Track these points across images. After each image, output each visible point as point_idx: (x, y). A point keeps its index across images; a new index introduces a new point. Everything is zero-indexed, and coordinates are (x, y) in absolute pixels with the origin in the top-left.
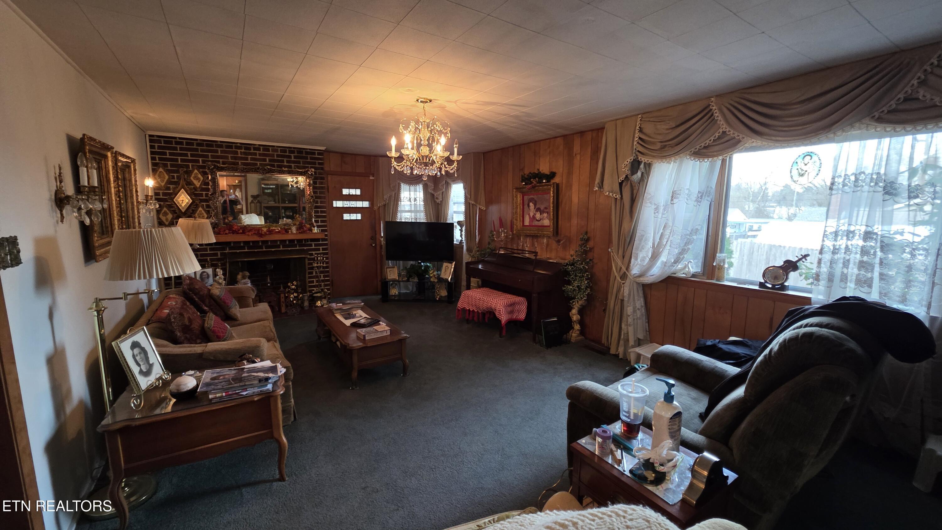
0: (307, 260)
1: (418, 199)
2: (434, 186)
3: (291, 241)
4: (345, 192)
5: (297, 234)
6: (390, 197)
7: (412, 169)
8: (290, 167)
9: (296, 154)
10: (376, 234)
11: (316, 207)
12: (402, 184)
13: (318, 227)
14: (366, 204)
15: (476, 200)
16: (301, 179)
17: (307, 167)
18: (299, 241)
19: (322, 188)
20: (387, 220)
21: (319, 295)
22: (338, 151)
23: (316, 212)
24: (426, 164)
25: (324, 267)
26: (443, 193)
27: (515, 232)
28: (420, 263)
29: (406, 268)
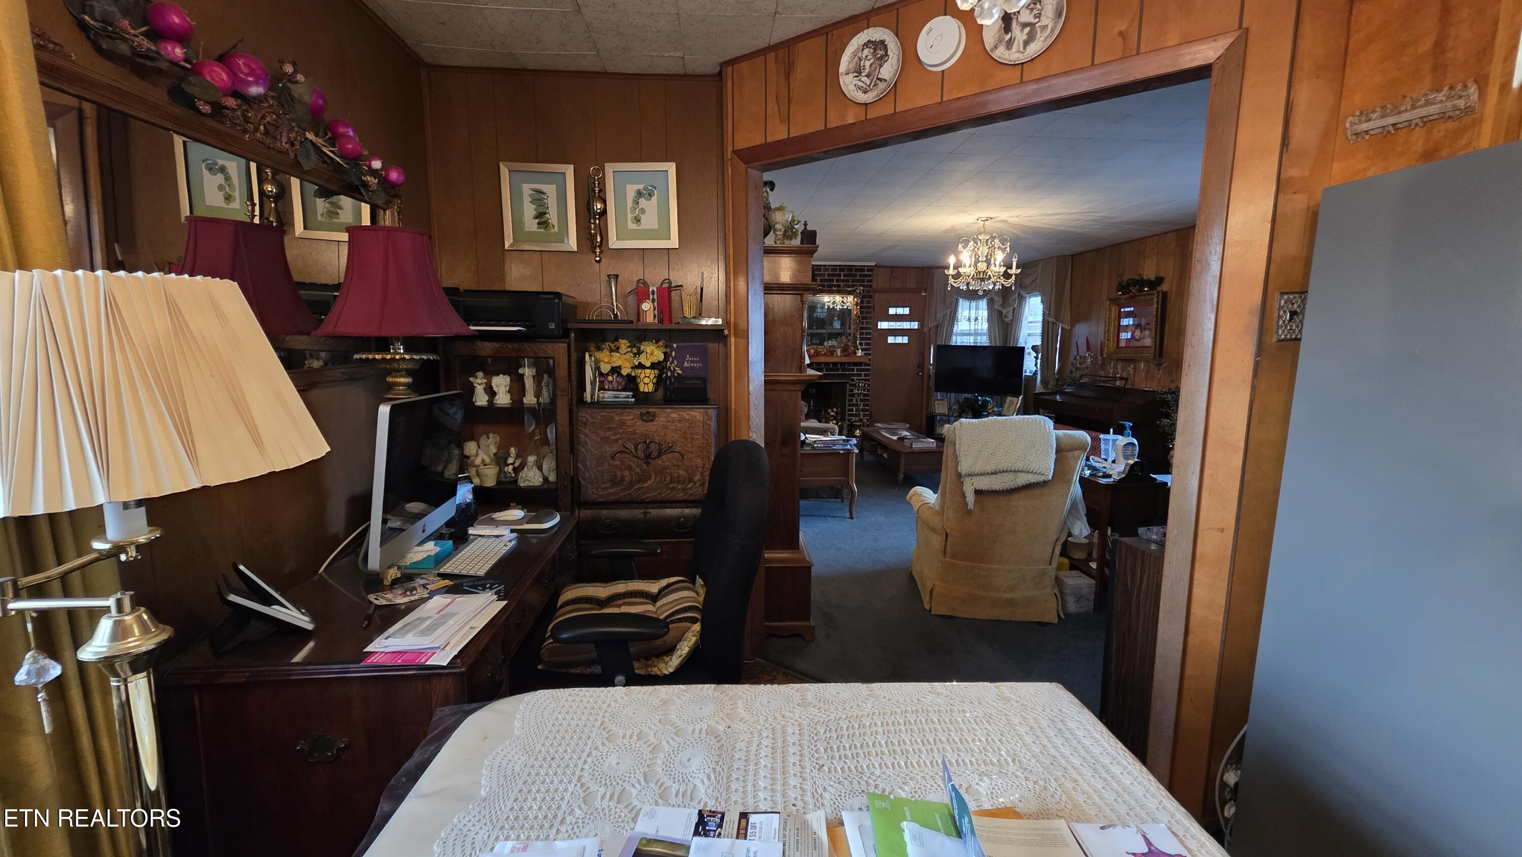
0: (848, 386)
1: (980, 318)
2: (1003, 301)
3: (835, 364)
4: (892, 311)
5: (841, 356)
6: (945, 316)
7: (968, 284)
8: (839, 286)
9: (846, 272)
10: (924, 361)
11: (862, 328)
12: (961, 300)
13: (862, 350)
14: (915, 325)
15: (1057, 318)
16: (850, 299)
17: (856, 285)
18: (843, 364)
19: (869, 307)
20: (939, 343)
21: (858, 424)
22: (887, 265)
23: (861, 334)
24: (983, 280)
25: (864, 395)
26: (1014, 309)
27: (1105, 356)
28: (977, 397)
29: (958, 401)
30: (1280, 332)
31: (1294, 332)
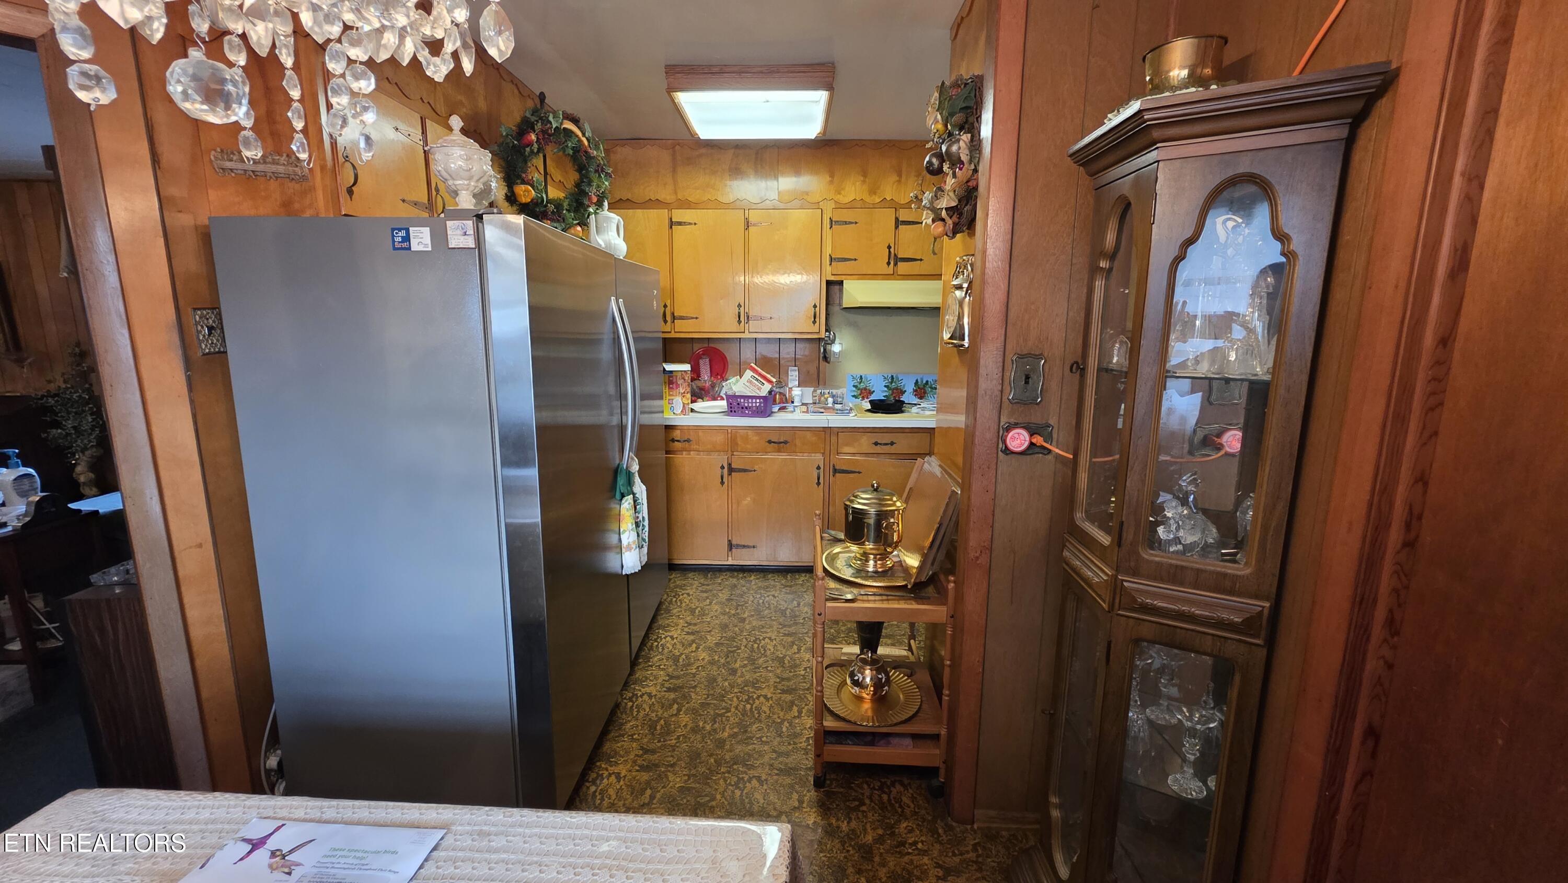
30: (204, 346)
31: (216, 345)
